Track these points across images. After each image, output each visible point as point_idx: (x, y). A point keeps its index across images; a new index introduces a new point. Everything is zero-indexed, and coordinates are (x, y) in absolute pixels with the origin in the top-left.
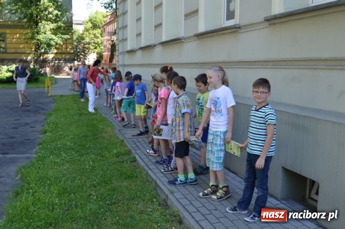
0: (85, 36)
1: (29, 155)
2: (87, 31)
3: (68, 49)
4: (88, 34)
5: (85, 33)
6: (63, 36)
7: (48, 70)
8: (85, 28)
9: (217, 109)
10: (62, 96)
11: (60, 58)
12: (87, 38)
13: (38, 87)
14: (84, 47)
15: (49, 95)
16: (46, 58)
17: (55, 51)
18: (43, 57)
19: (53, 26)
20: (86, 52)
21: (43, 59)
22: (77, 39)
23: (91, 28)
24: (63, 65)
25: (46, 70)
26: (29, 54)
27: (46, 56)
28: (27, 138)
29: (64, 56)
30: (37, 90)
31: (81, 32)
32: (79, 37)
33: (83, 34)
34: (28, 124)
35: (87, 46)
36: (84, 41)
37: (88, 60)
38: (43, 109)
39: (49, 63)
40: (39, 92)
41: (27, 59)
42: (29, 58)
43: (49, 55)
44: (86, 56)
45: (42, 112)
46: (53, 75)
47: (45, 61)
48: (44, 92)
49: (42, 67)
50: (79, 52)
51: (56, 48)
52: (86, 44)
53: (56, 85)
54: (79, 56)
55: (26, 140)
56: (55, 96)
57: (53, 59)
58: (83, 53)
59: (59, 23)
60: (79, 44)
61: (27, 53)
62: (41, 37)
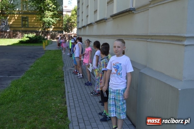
0: (71, 18)
1: (19, 77)
2: (72, 16)
3: (60, 26)
4: (73, 18)
5: (72, 17)
6: (56, 19)
7: (49, 37)
8: (72, 14)
9: (118, 72)
10: (50, 50)
11: (56, 30)
12: (73, 20)
13: (41, 46)
14: (71, 25)
15: (44, 50)
16: (49, 31)
17: (53, 27)
18: (47, 30)
19: (52, 13)
20: (72, 27)
21: (47, 31)
22: (68, 20)
23: (75, 14)
24: (57, 34)
25: (48, 37)
26: (40, 28)
27: (49, 29)
28: (22, 69)
29: (58, 29)
30: (40, 47)
31: (70, 16)
32: (69, 19)
33: (71, 17)
34: (26, 63)
35: (73, 24)
36: (71, 21)
37: (73, 31)
38: (37, 57)
39: (50, 33)
40: (40, 48)
41: (39, 31)
42: (40, 30)
43: (50, 29)
44: (72, 29)
45: (36, 58)
46: (51, 40)
47: (48, 32)
48: (42, 48)
49: (45, 35)
50: (68, 27)
51: (53, 25)
52: (72, 23)
53: (50, 45)
54: (68, 29)
55: (22, 70)
56: (47, 50)
57: (52, 31)
58: (70, 28)
59: (55, 12)
60: (69, 23)
61: (39, 28)
62: (45, 19)
